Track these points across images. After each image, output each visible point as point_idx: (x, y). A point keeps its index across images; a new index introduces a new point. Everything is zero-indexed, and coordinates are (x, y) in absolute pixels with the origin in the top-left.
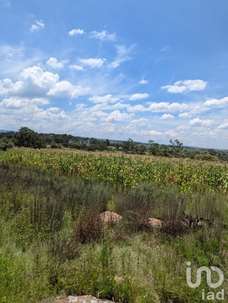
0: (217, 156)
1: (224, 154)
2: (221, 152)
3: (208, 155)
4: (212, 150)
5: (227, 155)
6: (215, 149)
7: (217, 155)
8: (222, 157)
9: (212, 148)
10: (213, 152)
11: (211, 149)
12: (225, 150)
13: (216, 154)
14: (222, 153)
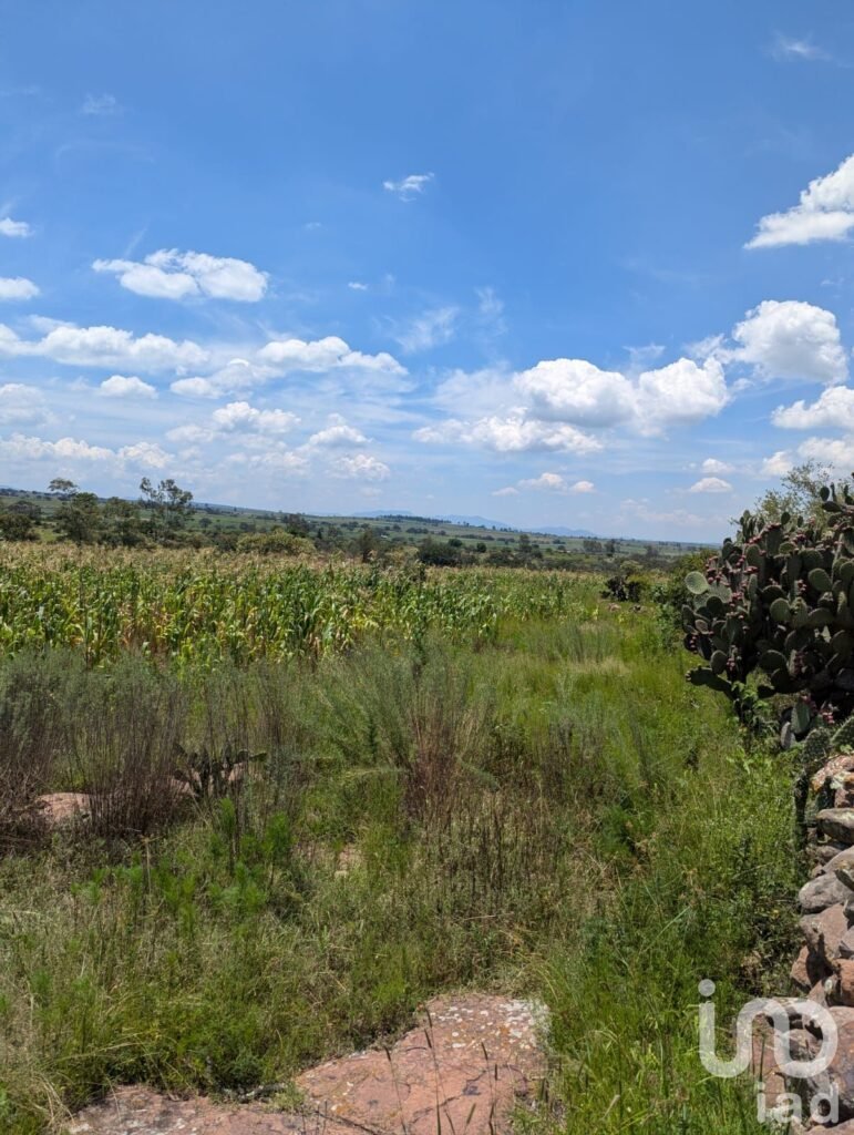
0: (313, 539)
1: (333, 532)
2: (324, 523)
3: (282, 535)
4: (297, 516)
5: (341, 533)
6: (304, 515)
7: (313, 534)
8: (328, 542)
9: (295, 513)
10: (297, 525)
11: (292, 515)
12: (335, 517)
13: (308, 530)
14: (326, 528)
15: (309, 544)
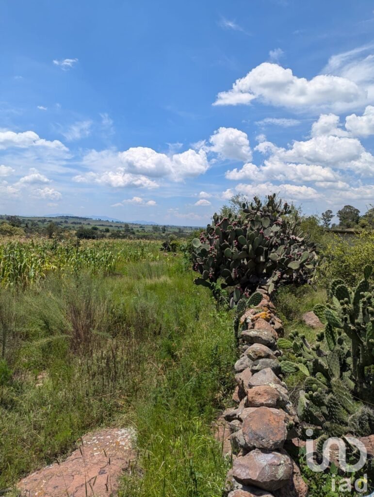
0: (24, 228)
1: (34, 224)
2: (29, 220)
3: (7, 226)
4: (15, 217)
5: (37, 224)
6: (18, 216)
7: (23, 225)
8: (31, 229)
9: (13, 215)
10: (15, 221)
11: (12, 216)
12: (35, 217)
13: (21, 224)
14: (30, 223)
15: (21, 230)
